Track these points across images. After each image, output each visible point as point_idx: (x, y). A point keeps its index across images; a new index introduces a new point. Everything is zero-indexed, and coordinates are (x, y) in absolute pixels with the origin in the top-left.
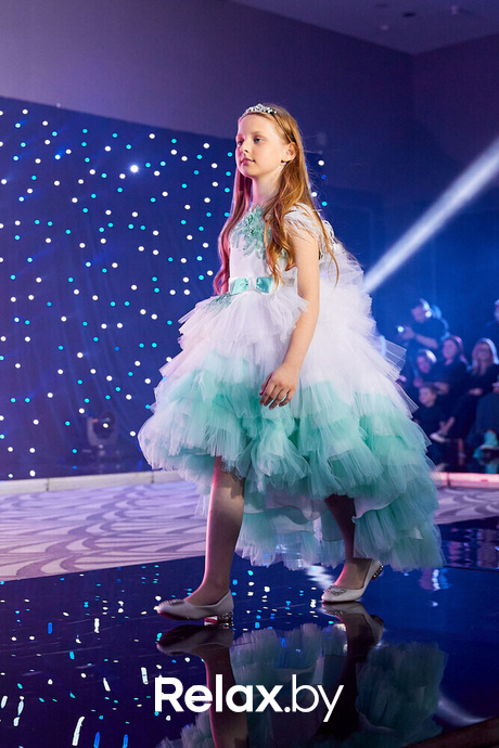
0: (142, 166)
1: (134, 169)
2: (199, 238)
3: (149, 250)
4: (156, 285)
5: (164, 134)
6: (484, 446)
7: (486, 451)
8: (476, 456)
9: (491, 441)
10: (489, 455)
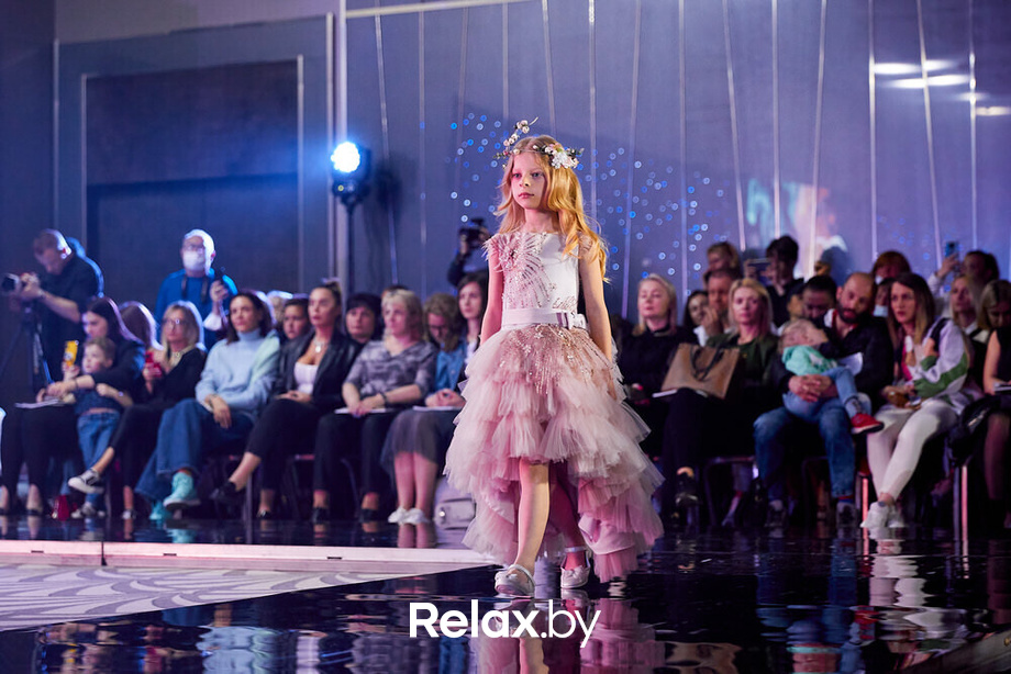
6: (168, 501)
7: (173, 508)
8: (155, 516)
9: (181, 487)
10: (178, 515)
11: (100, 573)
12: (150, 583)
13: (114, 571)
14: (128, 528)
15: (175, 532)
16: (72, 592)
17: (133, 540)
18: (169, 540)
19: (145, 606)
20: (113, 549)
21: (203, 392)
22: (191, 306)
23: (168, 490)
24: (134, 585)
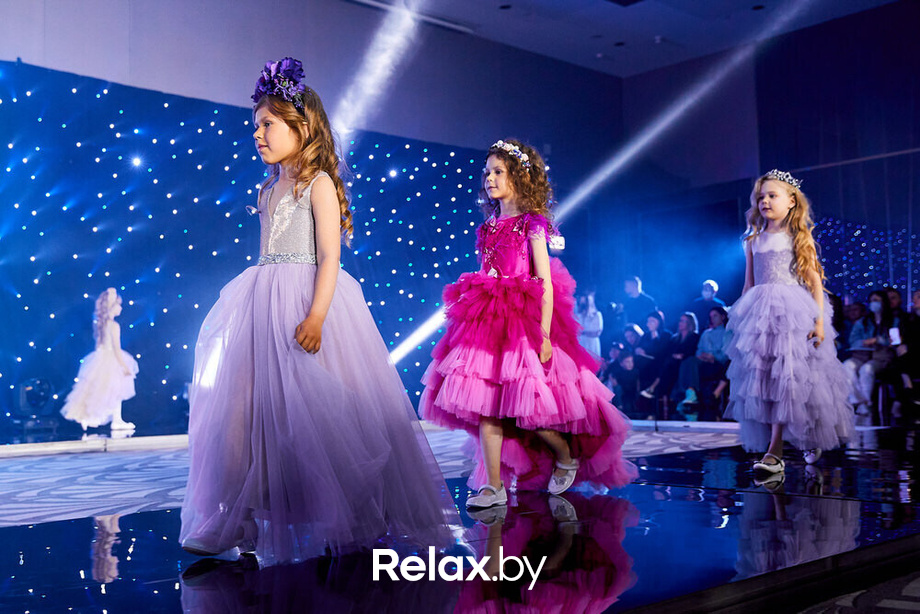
0: (400, 172)
1: (393, 173)
2: (447, 231)
3: (405, 241)
4: (412, 269)
5: (417, 145)
6: (685, 401)
7: (687, 405)
8: (679, 409)
9: (691, 397)
10: (689, 408)
11: (655, 434)
12: (678, 439)
13: (661, 433)
14: (666, 414)
15: (688, 416)
16: (643, 443)
17: (669, 419)
18: (685, 420)
19: (677, 450)
20: (660, 423)
21: (699, 354)
22: (693, 314)
23: (684, 396)
24: (672, 440)
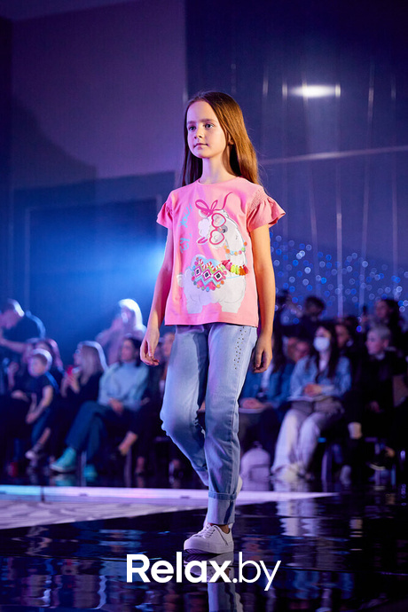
11: (41, 505)
12: (73, 510)
13: (50, 503)
20: (48, 491)
24: (63, 511)
